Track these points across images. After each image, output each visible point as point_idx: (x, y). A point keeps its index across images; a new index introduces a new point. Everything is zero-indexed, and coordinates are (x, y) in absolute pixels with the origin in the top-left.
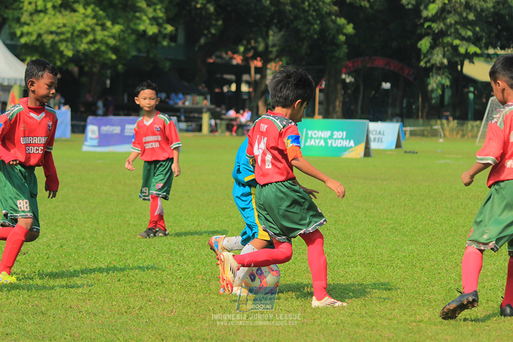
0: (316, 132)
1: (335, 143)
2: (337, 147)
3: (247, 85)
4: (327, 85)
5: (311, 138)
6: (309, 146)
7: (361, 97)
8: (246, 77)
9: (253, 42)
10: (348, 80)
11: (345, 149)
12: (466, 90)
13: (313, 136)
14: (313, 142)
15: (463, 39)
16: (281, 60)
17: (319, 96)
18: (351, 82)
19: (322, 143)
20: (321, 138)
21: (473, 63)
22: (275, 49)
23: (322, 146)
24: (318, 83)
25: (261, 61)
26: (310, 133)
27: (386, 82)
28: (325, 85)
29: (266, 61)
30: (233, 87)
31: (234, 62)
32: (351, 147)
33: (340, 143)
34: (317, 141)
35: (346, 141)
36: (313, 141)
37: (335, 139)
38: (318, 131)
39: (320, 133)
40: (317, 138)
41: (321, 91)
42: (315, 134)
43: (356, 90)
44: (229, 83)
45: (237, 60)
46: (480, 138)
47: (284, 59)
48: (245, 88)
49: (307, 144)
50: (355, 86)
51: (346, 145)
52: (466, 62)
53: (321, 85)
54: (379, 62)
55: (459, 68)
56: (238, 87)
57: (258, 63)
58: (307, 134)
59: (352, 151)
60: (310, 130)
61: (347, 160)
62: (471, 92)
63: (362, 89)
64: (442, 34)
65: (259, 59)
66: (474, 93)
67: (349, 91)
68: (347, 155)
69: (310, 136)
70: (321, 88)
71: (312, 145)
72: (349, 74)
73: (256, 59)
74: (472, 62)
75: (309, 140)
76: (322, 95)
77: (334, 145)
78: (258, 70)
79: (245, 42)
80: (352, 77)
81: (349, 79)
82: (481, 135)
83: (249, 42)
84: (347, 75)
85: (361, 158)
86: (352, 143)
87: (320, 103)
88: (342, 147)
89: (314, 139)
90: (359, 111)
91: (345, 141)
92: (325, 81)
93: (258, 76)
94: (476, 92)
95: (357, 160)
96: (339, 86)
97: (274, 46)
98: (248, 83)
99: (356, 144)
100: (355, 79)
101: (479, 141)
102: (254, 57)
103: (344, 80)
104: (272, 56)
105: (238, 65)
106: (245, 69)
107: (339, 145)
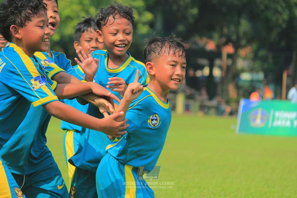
0: (283, 113)
8: (218, 62)
13: (280, 116)
14: (279, 123)
17: (287, 81)
19: (288, 124)
20: (287, 119)
25: (233, 47)
28: (293, 71)
30: (206, 71)
34: (284, 122)
40: (284, 119)
44: (201, 67)
48: (217, 73)
49: (274, 124)
56: (211, 72)
57: (230, 49)
60: (277, 111)
65: (231, 44)
69: (277, 116)
70: (288, 73)
71: (279, 126)
73: (228, 45)
75: (276, 120)
78: (229, 56)
89: (281, 120)
93: (230, 62)
98: (221, 67)
102: (226, 43)
106: (217, 54)
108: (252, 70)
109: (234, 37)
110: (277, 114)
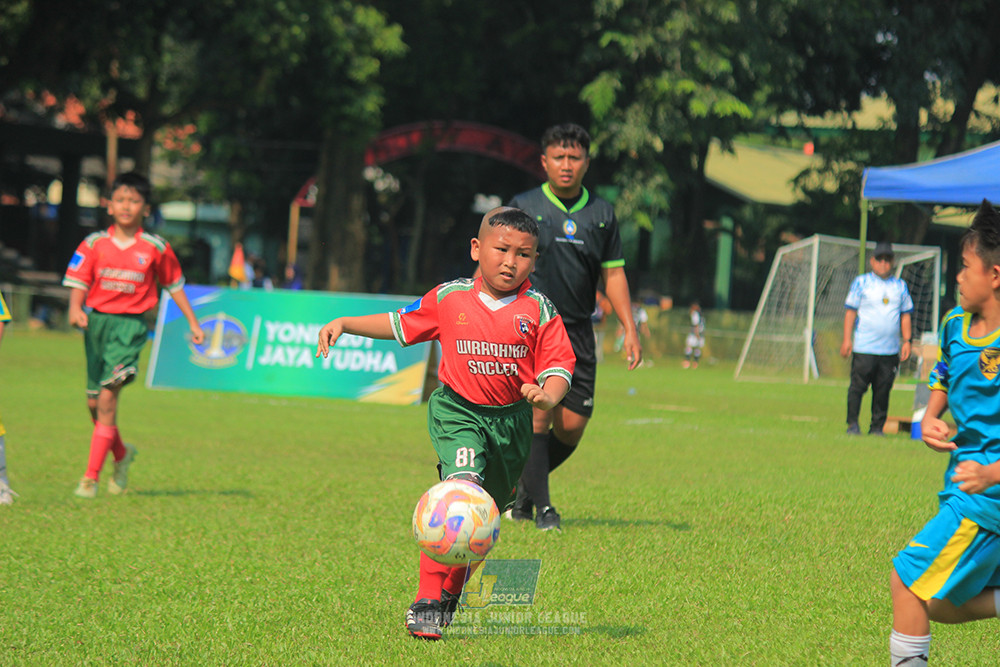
0: (289, 326)
1: (342, 360)
2: (347, 371)
3: (93, 187)
4: (324, 198)
5: (276, 343)
6: (267, 366)
7: (416, 233)
8: (91, 166)
9: (115, 67)
10: (380, 185)
11: (371, 377)
12: (709, 225)
13: (283, 338)
14: (278, 356)
15: (704, 79)
16: (194, 122)
17: (300, 227)
18: (388, 191)
19: (306, 358)
20: (303, 345)
21: (731, 151)
22: (175, 90)
23: (304, 366)
24: (296, 190)
25: (136, 122)
26: (271, 328)
27: (488, 193)
28: (318, 196)
29: (151, 123)
30: (55, 193)
31: (61, 121)
32: (388, 373)
33: (358, 360)
34: (292, 353)
35: (374, 356)
36: (279, 351)
37: (343, 349)
38: (295, 323)
39: (301, 329)
40: (292, 344)
41: (305, 212)
42: (287, 333)
43: (404, 216)
44: (43, 180)
45: (71, 115)
46: (747, 360)
47: (204, 121)
48: (87, 197)
49: (264, 360)
50: (402, 202)
51: (372, 367)
52: (714, 147)
53: (305, 197)
54: (470, 138)
55: (695, 161)
56: (70, 194)
57: (127, 127)
58: (263, 331)
59: (390, 384)
60: (273, 321)
61: (375, 408)
62: (725, 230)
63: (420, 211)
64: (652, 64)
65: (131, 115)
66: (733, 233)
67: (385, 218)
68: (375, 394)
69: (271, 337)
70: (304, 205)
71: (278, 365)
72: (387, 168)
73: (124, 118)
74: (727, 147)
75: (268, 349)
76: (308, 223)
77: (339, 366)
78: (127, 147)
79: (93, 66)
80: (396, 175)
81: (382, 182)
82: (749, 352)
83: (104, 68)
84: (381, 172)
85: (413, 404)
86: (390, 362)
87: (302, 247)
88: (361, 372)
89: (284, 345)
90: (411, 272)
91: (370, 355)
92: (317, 184)
93: (128, 165)
94: (740, 232)
95: (400, 410)
96: (357, 202)
97: (175, 78)
98: (98, 183)
99: (401, 364)
100: (403, 185)
101: (743, 368)
102: (117, 111)
103: (369, 187)
104: (168, 109)
105: (70, 132)
106: (89, 141)
107: (354, 367)
108: (195, 194)
109: (141, 91)
110: (272, 328)
